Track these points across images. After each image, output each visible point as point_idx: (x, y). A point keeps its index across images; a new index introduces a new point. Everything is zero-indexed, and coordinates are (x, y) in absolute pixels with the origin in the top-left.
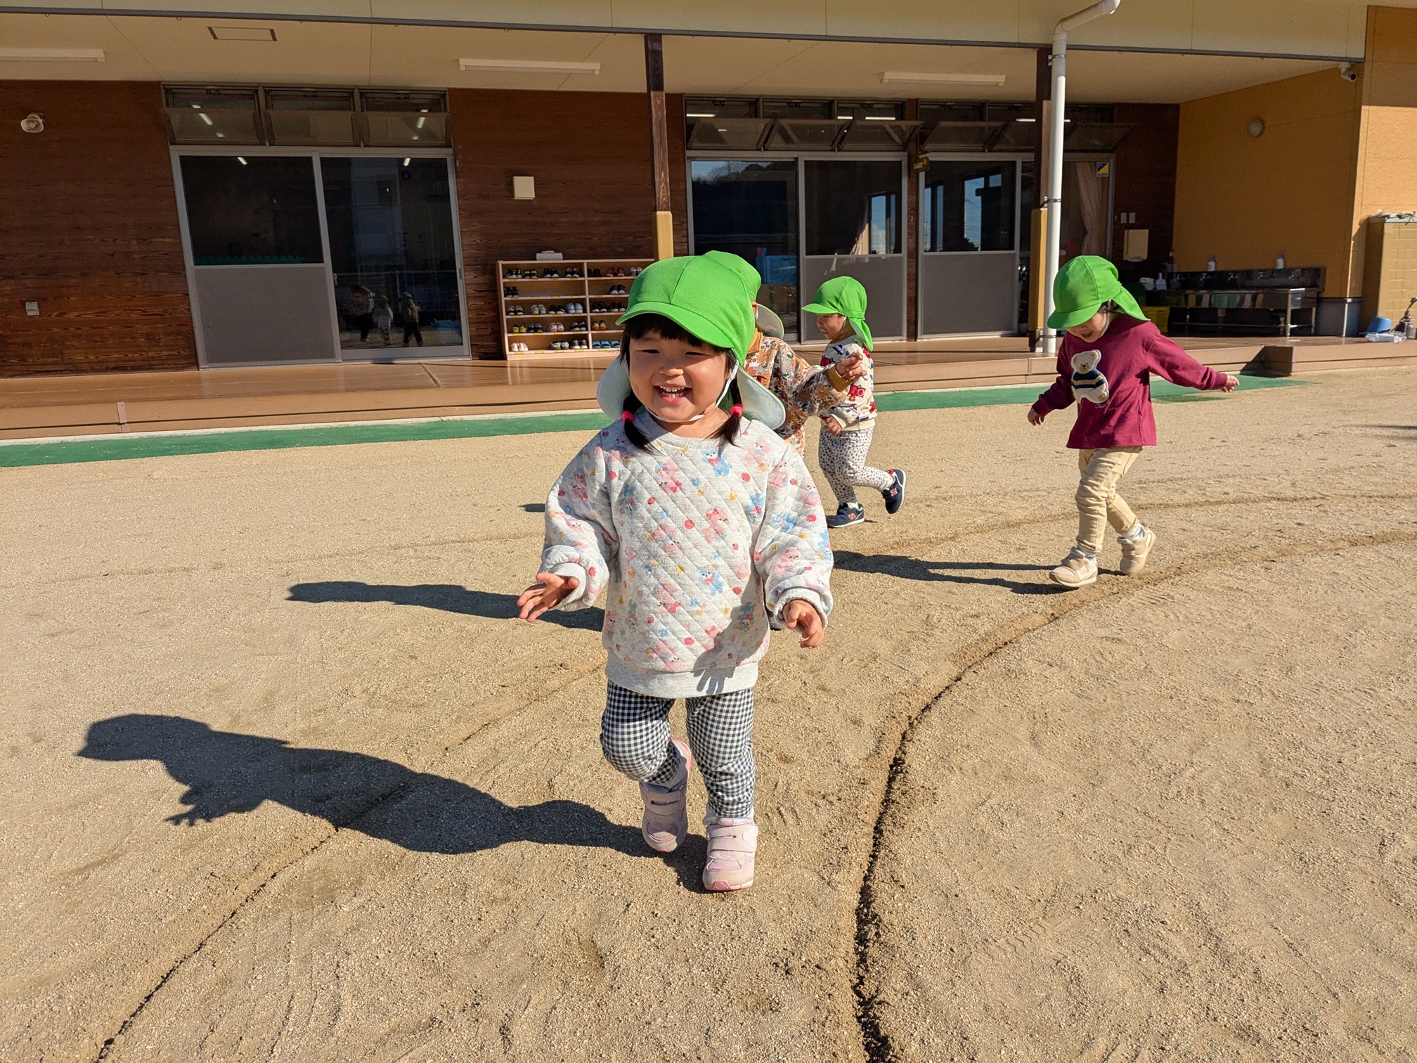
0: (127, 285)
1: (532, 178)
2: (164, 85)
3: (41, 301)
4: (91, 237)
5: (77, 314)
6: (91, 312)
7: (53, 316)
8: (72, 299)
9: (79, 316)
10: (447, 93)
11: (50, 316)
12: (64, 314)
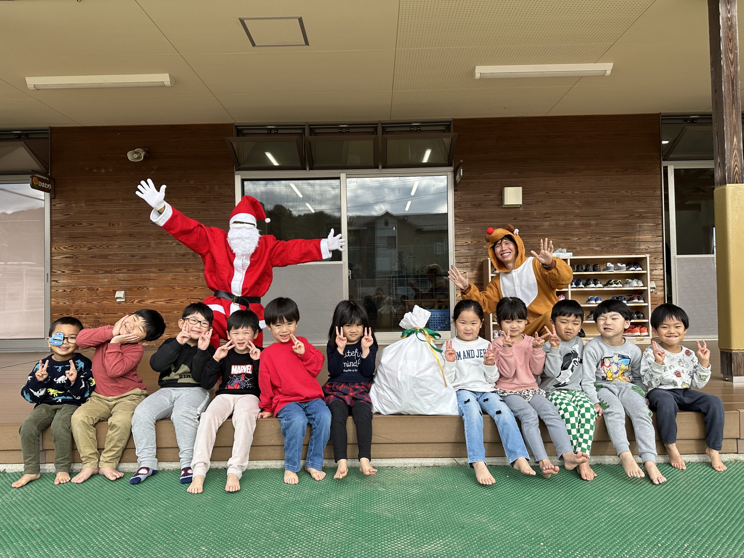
0: (191, 278)
1: (521, 188)
2: (236, 127)
3: (128, 290)
4: (170, 241)
5: (152, 301)
6: (162, 300)
7: (134, 302)
8: (151, 289)
9: (153, 302)
10: (452, 123)
11: (133, 302)
12: (143, 301)
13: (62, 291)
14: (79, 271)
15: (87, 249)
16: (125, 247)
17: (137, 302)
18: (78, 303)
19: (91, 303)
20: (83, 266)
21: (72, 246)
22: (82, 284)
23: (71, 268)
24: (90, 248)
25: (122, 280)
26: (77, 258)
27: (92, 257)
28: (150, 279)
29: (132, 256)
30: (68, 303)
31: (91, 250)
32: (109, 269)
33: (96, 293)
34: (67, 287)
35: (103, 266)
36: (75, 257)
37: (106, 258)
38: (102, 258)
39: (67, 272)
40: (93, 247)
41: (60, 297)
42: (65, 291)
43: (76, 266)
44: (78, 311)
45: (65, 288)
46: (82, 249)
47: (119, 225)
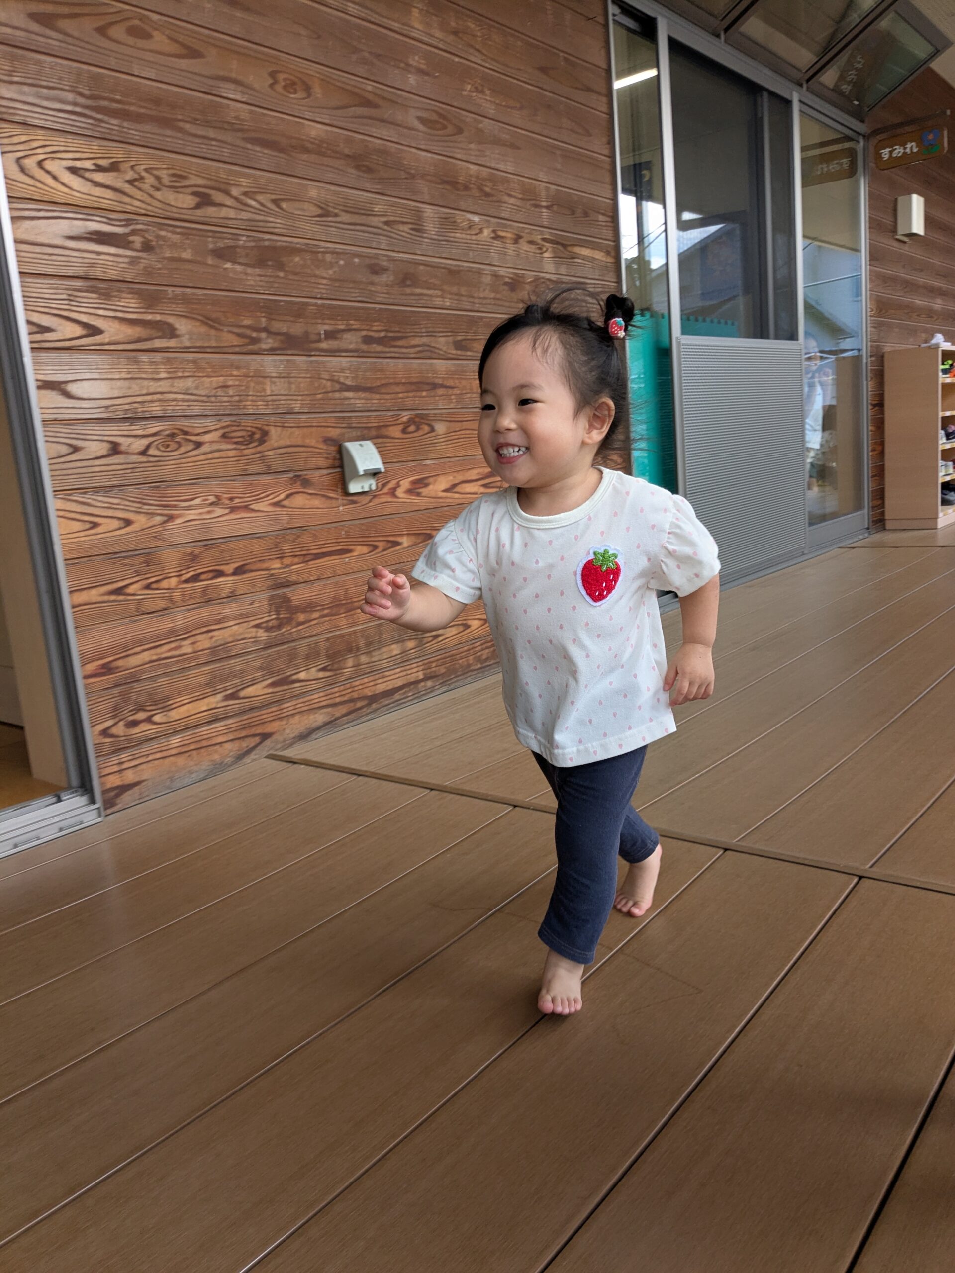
13: (103, 448)
14: (171, 332)
15: (189, 201)
16: (345, 217)
17: (410, 492)
18: (192, 514)
19: (246, 508)
20: (185, 300)
21: (114, 167)
22: (197, 410)
23: (130, 305)
24: (204, 201)
25: (349, 389)
26: (147, 247)
27: (220, 254)
28: (435, 386)
29: (376, 270)
30: (140, 521)
31: (211, 211)
32: (297, 329)
33: (262, 459)
34: (125, 426)
35: (271, 309)
36: (137, 240)
37: (280, 266)
38: (260, 263)
39: (112, 331)
40: (218, 197)
41: (97, 490)
42: (115, 449)
43: (151, 300)
44: (194, 558)
45: (112, 431)
46: (170, 197)
47: (308, 89)
